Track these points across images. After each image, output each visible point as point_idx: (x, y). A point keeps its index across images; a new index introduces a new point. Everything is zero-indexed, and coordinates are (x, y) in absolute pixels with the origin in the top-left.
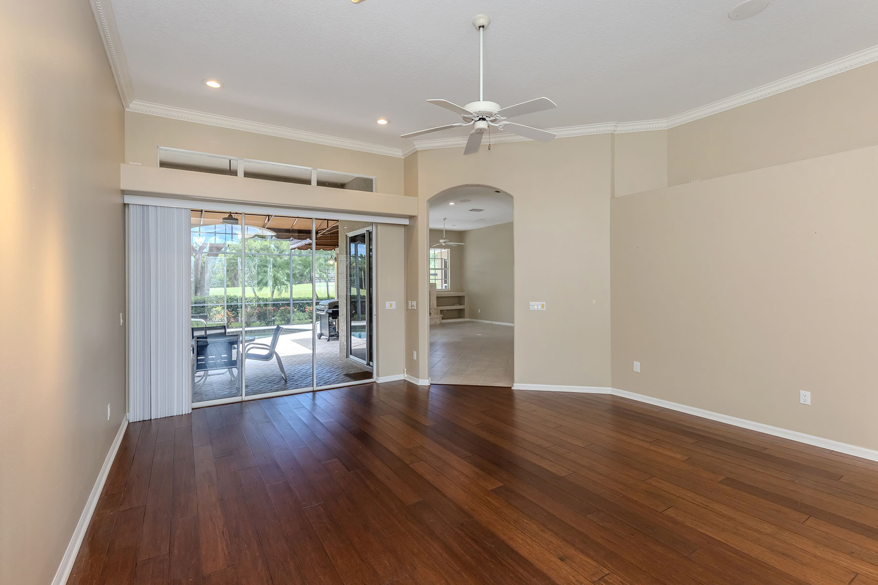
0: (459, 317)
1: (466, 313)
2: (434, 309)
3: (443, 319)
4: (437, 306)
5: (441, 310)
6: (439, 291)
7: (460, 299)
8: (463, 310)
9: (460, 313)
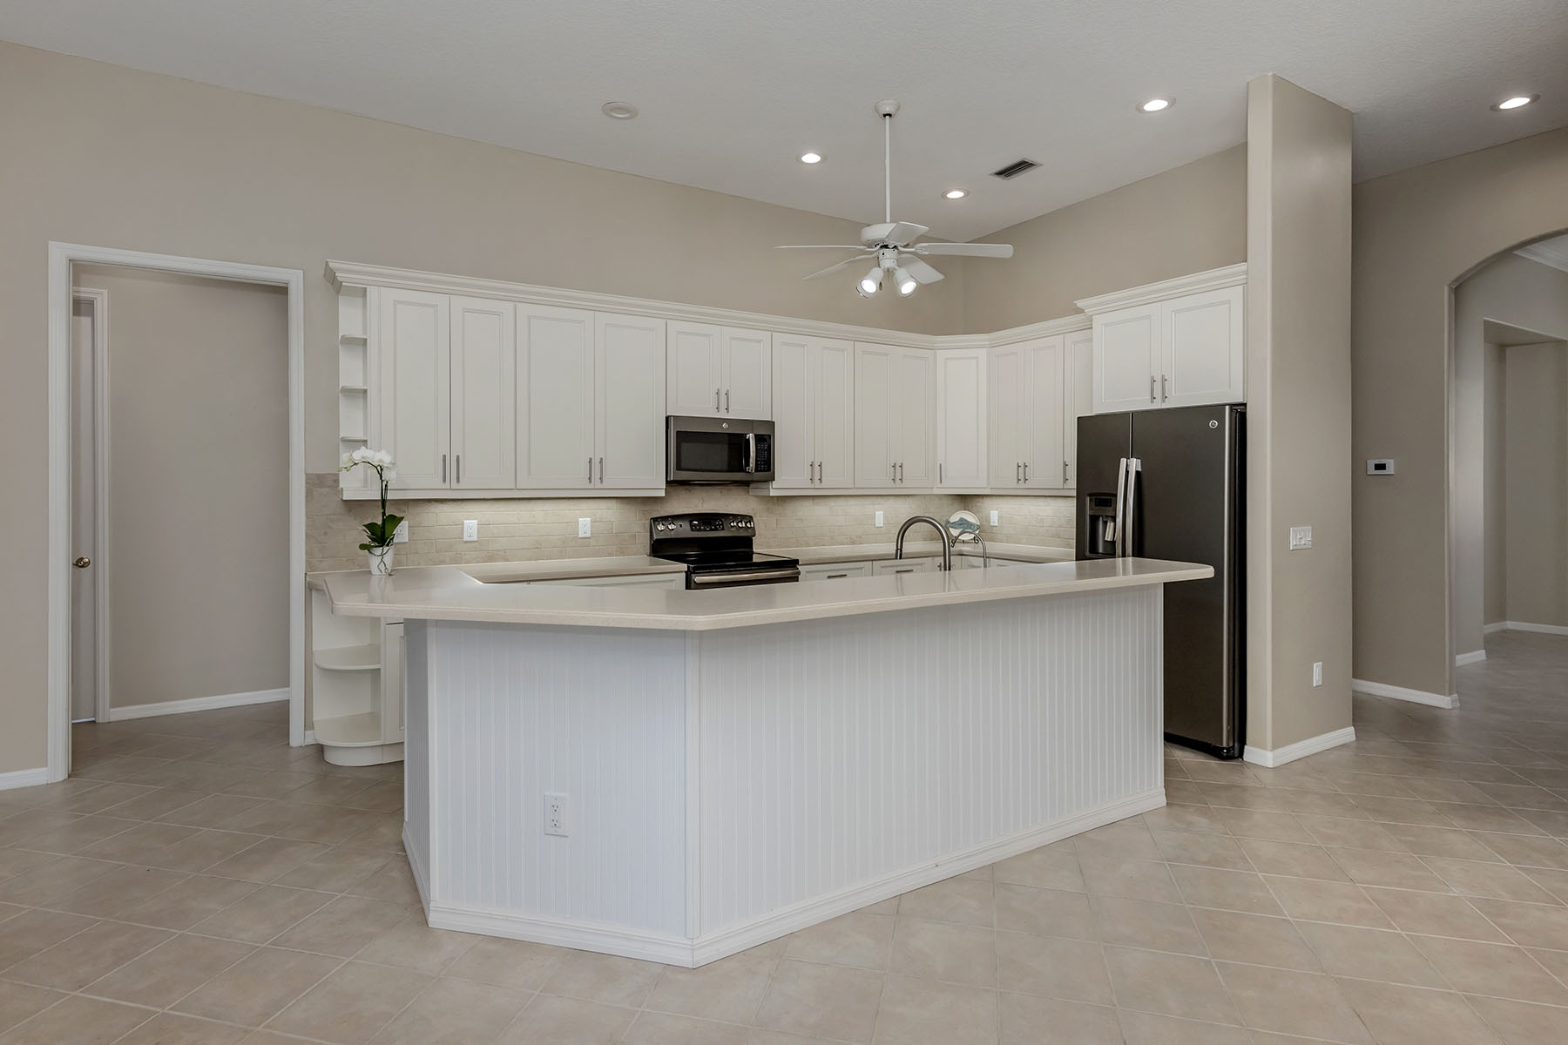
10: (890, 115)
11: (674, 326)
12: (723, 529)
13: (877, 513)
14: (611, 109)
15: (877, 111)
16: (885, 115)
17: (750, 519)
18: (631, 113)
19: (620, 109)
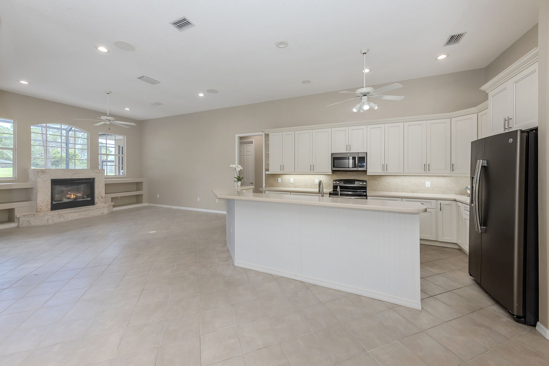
0: (137, 203)
1: (145, 198)
2: (102, 197)
3: (114, 206)
4: (105, 194)
5: (112, 198)
6: (107, 178)
7: (138, 185)
8: (141, 196)
9: (138, 199)
10: (365, 53)
11: (333, 129)
12: (354, 184)
13: (426, 182)
14: (304, 82)
15: (361, 53)
16: (364, 54)
17: (366, 181)
18: (309, 82)
19: (306, 82)
